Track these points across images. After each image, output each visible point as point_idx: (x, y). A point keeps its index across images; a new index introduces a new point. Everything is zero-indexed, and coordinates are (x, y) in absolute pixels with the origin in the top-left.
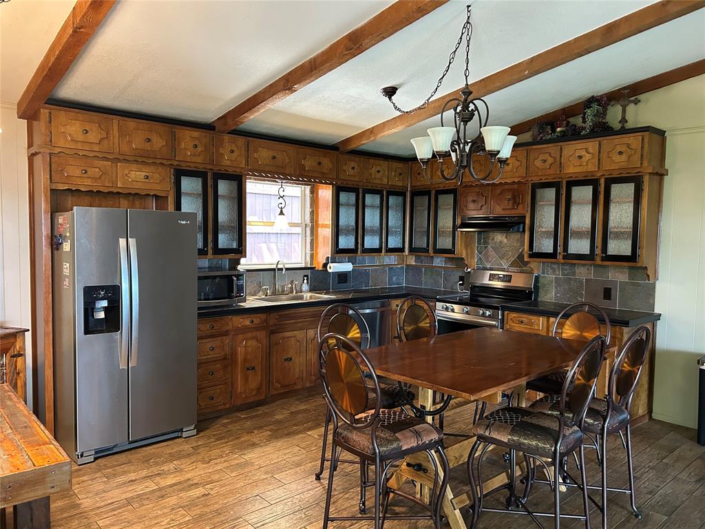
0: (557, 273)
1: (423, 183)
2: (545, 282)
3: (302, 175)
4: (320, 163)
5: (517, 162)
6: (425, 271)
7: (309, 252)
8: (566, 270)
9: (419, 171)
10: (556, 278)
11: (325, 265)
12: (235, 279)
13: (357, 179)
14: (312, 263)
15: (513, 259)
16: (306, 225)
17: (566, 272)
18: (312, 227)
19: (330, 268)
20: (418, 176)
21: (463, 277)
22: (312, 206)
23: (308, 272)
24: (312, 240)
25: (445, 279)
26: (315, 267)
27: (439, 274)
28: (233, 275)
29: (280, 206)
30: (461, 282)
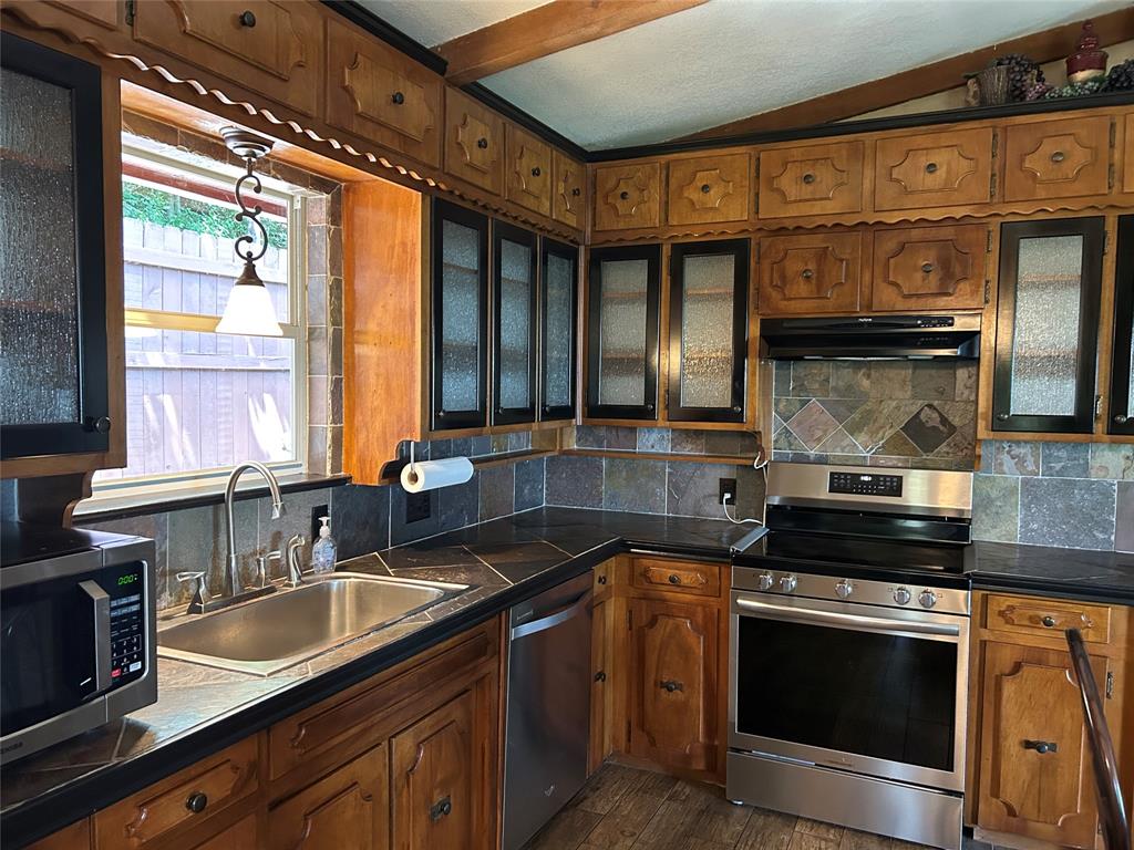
0: (1031, 468)
1: (635, 223)
2: (994, 494)
3: (343, 130)
4: (398, 99)
5: (965, 163)
6: (611, 466)
7: (325, 425)
8: (1059, 459)
9: (623, 188)
10: (1025, 482)
11: (392, 471)
12: (96, 593)
13: (487, 183)
14: (336, 467)
15: (889, 433)
16: (311, 331)
17: (1058, 466)
18: (337, 336)
19: (414, 478)
20: (619, 204)
21: (734, 481)
22: (335, 266)
23: (326, 497)
24: (337, 384)
25: (675, 486)
26: (347, 479)
27: (655, 475)
28: (87, 576)
29: (244, 247)
30: (727, 496)
